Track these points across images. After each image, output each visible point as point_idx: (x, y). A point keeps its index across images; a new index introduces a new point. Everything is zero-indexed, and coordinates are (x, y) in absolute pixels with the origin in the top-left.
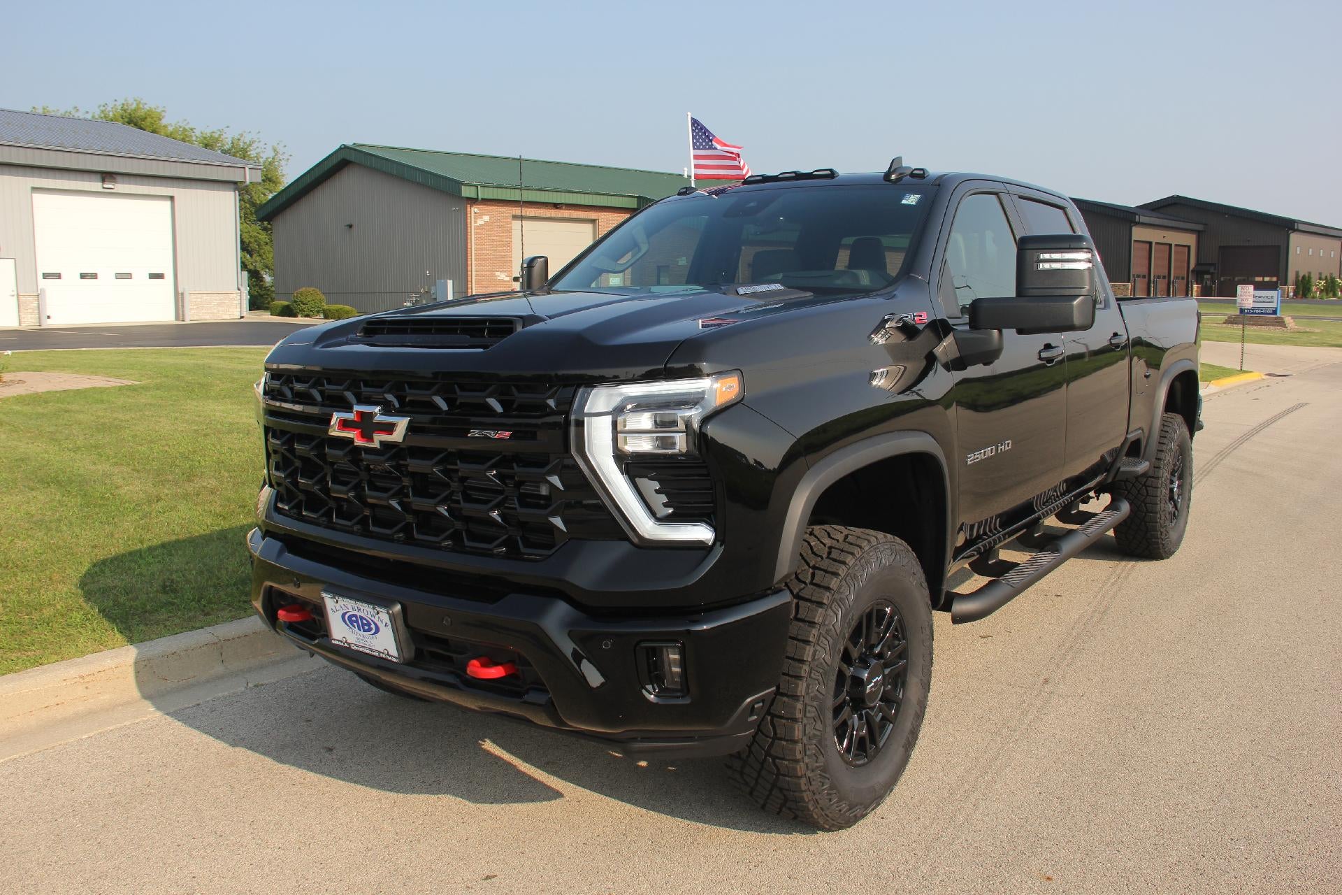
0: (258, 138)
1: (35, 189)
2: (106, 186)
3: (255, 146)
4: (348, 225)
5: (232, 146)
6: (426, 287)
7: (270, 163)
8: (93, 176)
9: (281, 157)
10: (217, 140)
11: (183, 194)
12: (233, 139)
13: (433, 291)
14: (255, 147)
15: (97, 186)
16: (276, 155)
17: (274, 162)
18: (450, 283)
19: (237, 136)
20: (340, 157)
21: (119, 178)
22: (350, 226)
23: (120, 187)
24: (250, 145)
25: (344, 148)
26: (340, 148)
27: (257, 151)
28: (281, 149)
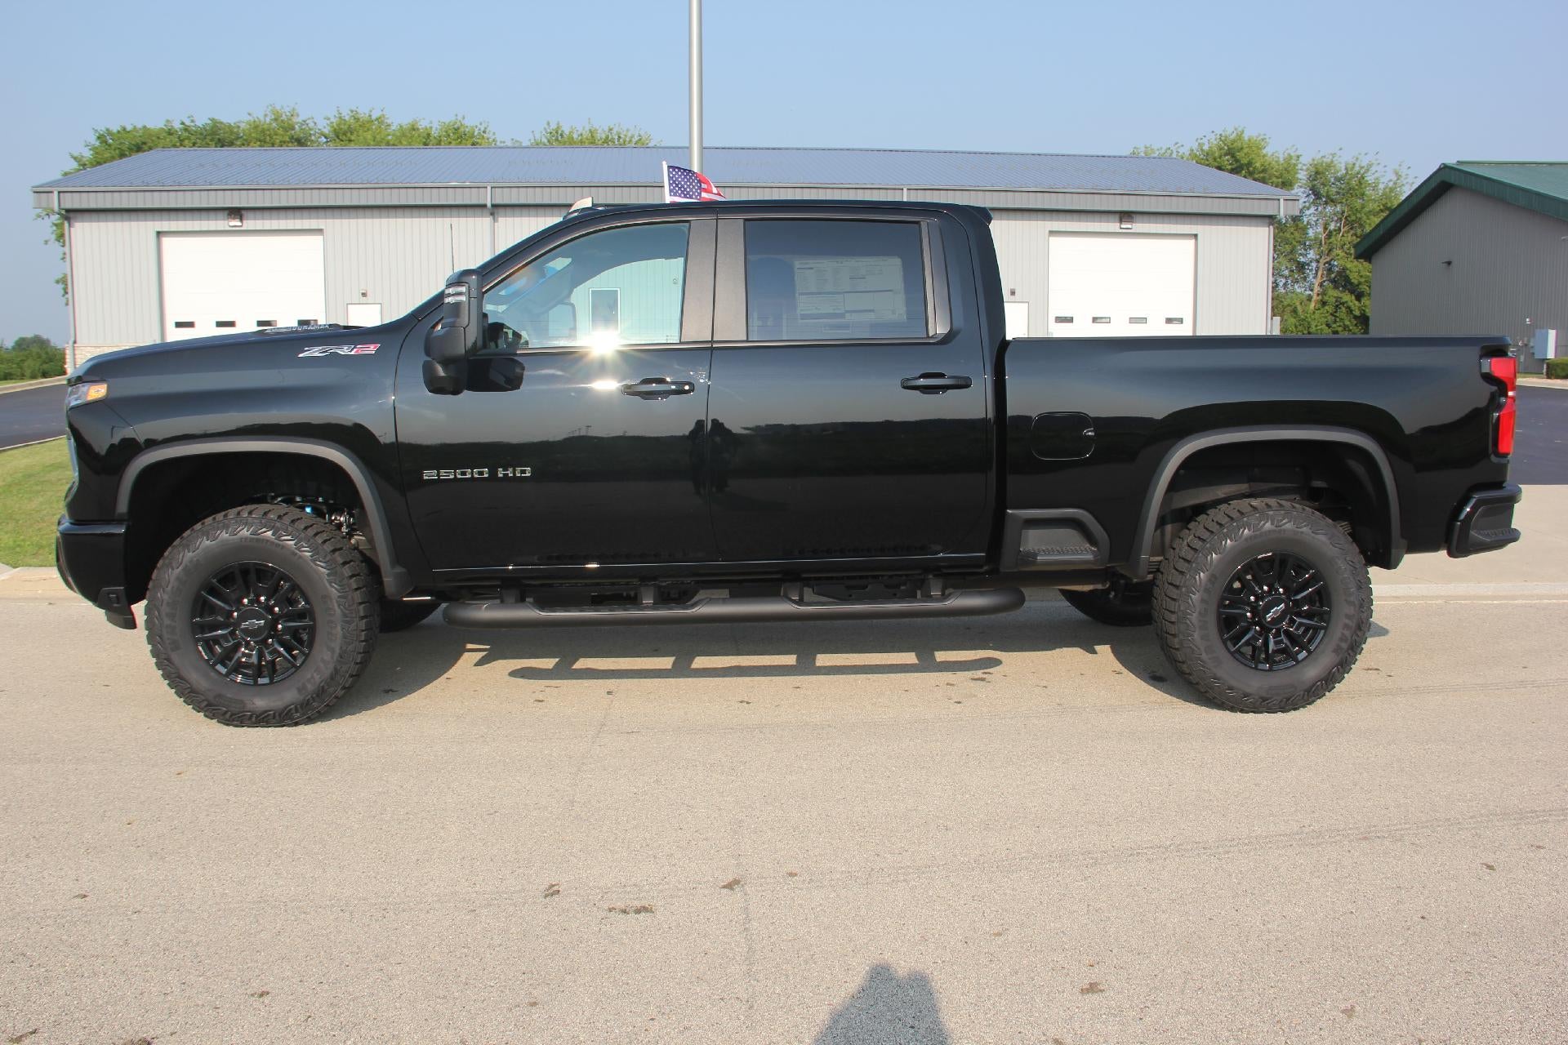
0: (1376, 160)
1: (1052, 233)
2: (1123, 226)
3: (1373, 169)
4: (1446, 262)
5: (1347, 173)
6: (1526, 339)
7: (1391, 190)
8: (1111, 217)
9: (1405, 182)
10: (1329, 166)
11: (1209, 232)
12: (1347, 164)
13: (1531, 344)
14: (1374, 171)
15: (1113, 226)
16: (1398, 179)
17: (1396, 188)
18: (1552, 334)
19: (1351, 161)
20: (1438, 180)
21: (1138, 217)
22: (1449, 263)
23: (1138, 226)
24: (1368, 170)
25: (1444, 168)
26: (1440, 169)
27: (1376, 175)
28: (1404, 171)
